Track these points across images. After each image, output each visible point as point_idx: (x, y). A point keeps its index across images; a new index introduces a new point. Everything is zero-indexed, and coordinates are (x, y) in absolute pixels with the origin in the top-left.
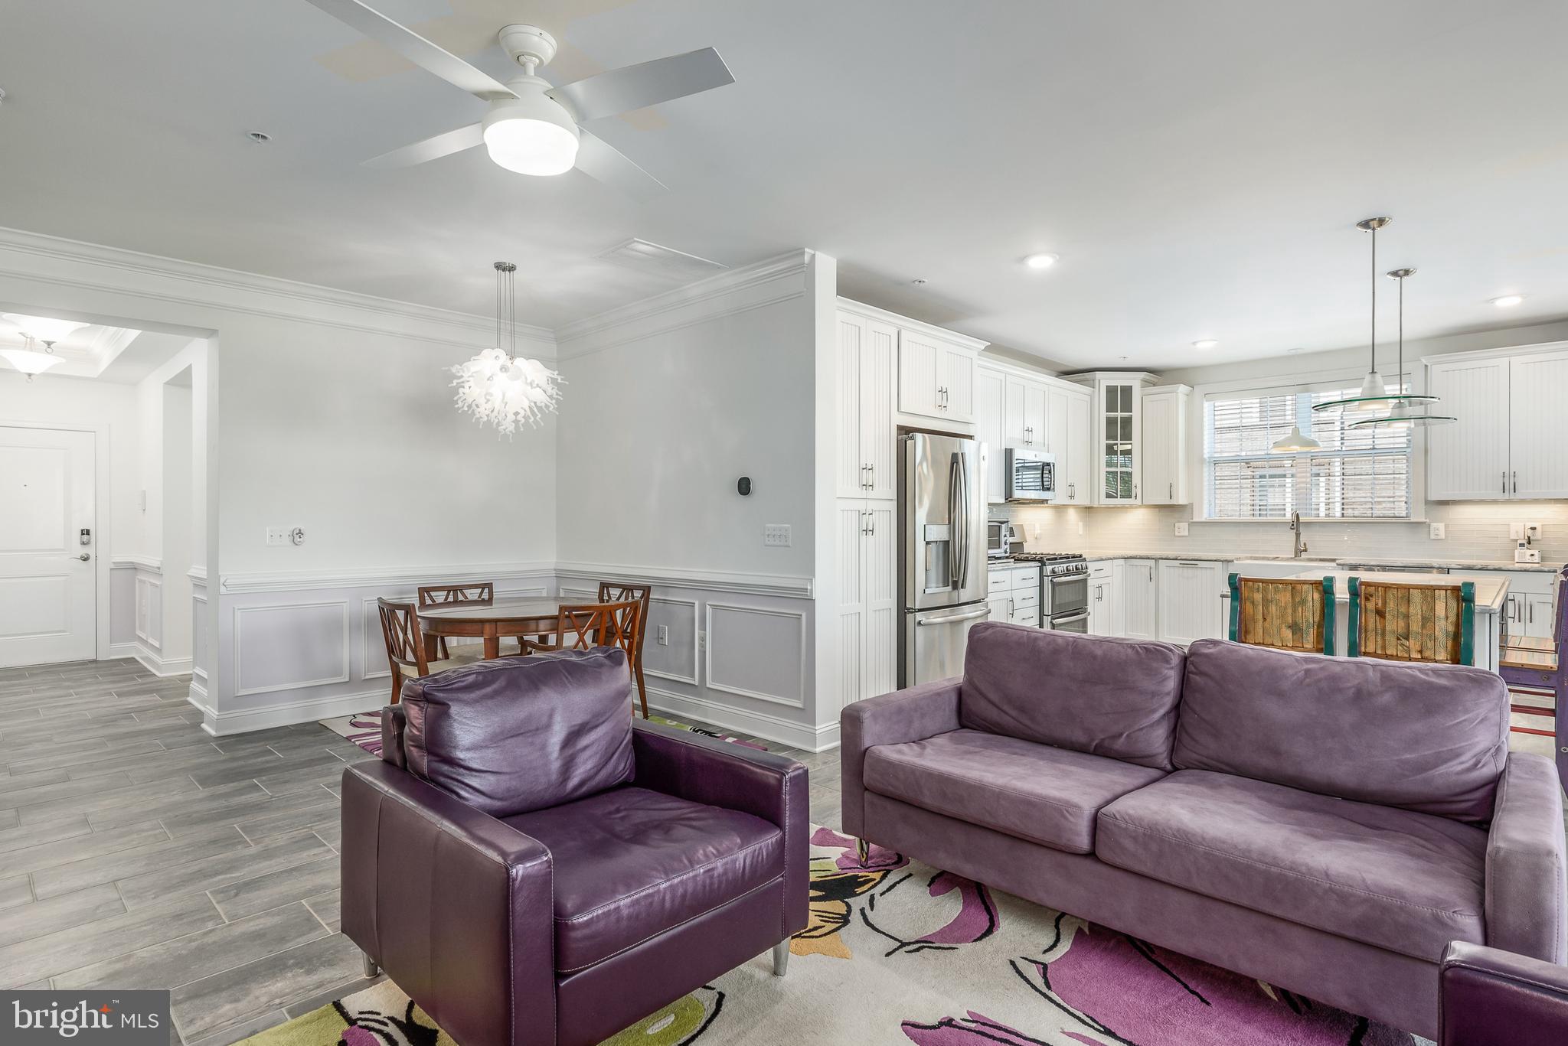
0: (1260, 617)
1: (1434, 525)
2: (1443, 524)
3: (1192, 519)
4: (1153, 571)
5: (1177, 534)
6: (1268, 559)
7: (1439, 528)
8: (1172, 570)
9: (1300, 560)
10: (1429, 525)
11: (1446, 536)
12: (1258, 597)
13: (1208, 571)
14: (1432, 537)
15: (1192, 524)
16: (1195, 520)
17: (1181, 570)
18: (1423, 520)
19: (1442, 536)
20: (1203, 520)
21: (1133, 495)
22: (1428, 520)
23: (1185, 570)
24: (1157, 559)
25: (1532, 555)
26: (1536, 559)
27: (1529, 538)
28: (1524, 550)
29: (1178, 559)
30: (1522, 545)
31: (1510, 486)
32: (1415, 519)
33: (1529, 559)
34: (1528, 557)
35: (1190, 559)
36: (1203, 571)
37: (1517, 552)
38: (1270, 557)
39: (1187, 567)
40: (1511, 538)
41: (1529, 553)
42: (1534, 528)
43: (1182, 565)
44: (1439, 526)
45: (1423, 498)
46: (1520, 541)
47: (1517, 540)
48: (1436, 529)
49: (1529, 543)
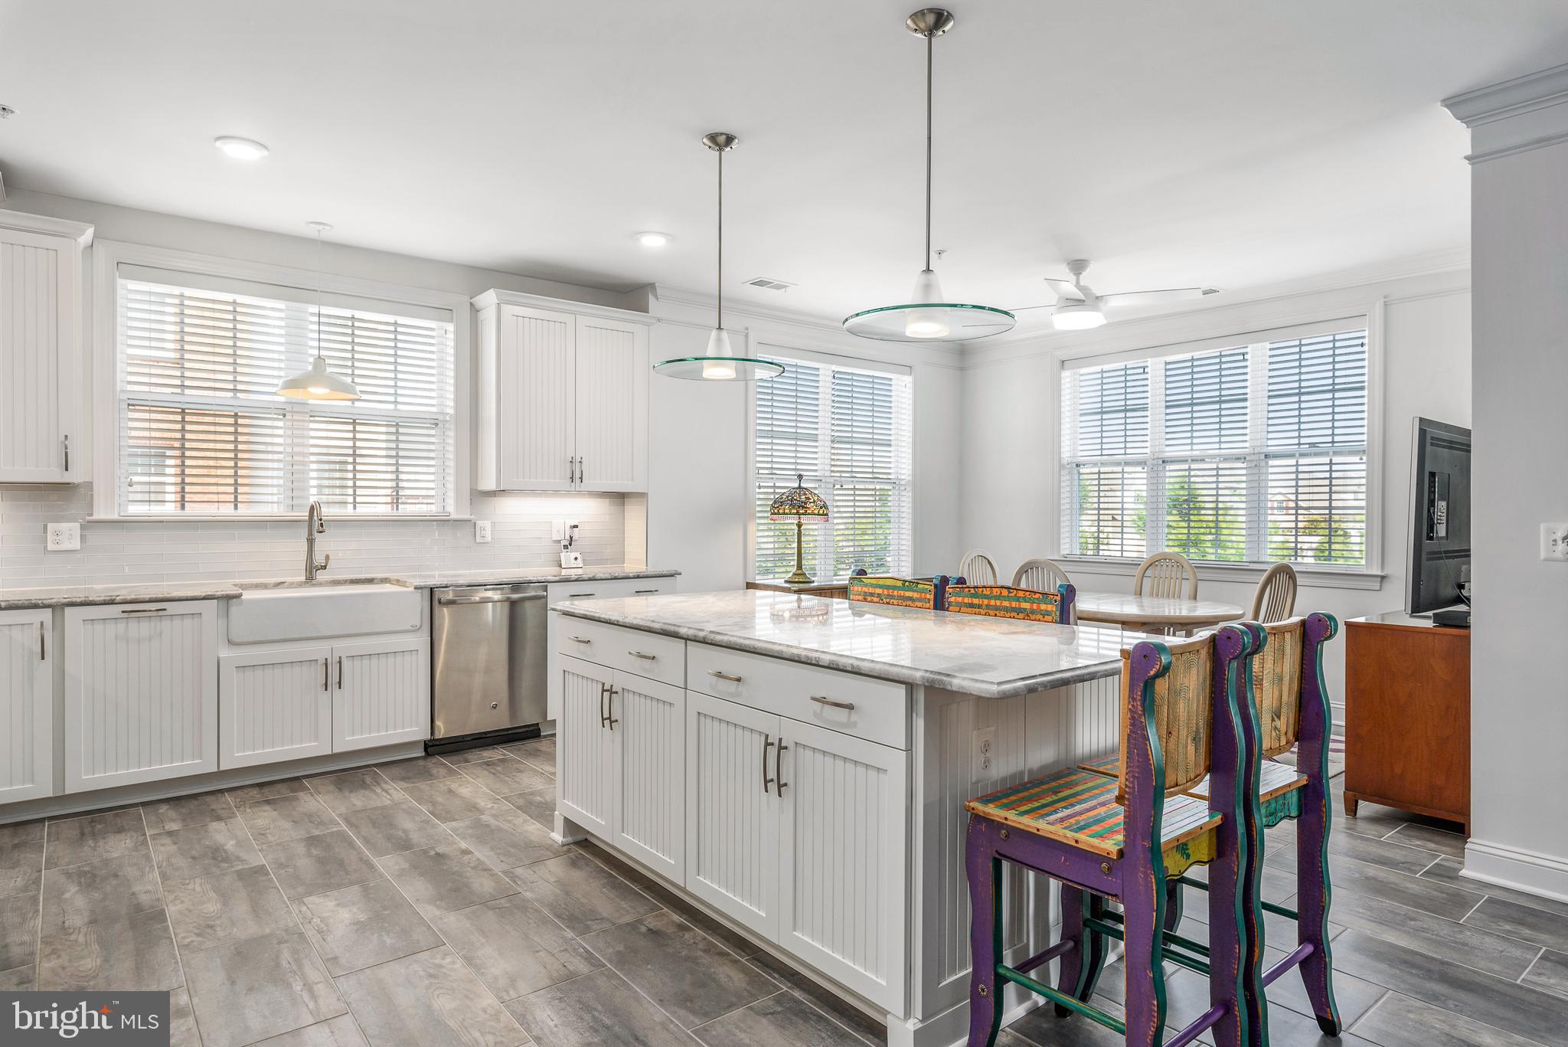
1: (479, 523)
2: (490, 522)
3: (91, 516)
4: (48, 633)
5: (51, 547)
6: (265, 586)
7: (485, 527)
8: (99, 627)
9: (320, 584)
10: (475, 524)
11: (492, 539)
13: (188, 621)
14: (479, 539)
15: (93, 524)
16: (99, 515)
17: (121, 627)
18: (467, 516)
19: (490, 536)
20: (116, 517)
22: (472, 517)
23: (133, 625)
24: (57, 608)
25: (576, 559)
26: (579, 562)
27: (571, 538)
28: (569, 553)
29: (116, 601)
30: (566, 547)
31: (577, 475)
32: (454, 516)
33: (573, 564)
34: (573, 561)
35: (147, 599)
36: (177, 622)
37: (562, 555)
38: (269, 584)
39: (138, 617)
40: (554, 539)
41: (573, 555)
42: (576, 526)
43: (126, 615)
44: (485, 525)
45: (471, 490)
46: (563, 543)
47: (559, 542)
48: (483, 529)
49: (570, 545)
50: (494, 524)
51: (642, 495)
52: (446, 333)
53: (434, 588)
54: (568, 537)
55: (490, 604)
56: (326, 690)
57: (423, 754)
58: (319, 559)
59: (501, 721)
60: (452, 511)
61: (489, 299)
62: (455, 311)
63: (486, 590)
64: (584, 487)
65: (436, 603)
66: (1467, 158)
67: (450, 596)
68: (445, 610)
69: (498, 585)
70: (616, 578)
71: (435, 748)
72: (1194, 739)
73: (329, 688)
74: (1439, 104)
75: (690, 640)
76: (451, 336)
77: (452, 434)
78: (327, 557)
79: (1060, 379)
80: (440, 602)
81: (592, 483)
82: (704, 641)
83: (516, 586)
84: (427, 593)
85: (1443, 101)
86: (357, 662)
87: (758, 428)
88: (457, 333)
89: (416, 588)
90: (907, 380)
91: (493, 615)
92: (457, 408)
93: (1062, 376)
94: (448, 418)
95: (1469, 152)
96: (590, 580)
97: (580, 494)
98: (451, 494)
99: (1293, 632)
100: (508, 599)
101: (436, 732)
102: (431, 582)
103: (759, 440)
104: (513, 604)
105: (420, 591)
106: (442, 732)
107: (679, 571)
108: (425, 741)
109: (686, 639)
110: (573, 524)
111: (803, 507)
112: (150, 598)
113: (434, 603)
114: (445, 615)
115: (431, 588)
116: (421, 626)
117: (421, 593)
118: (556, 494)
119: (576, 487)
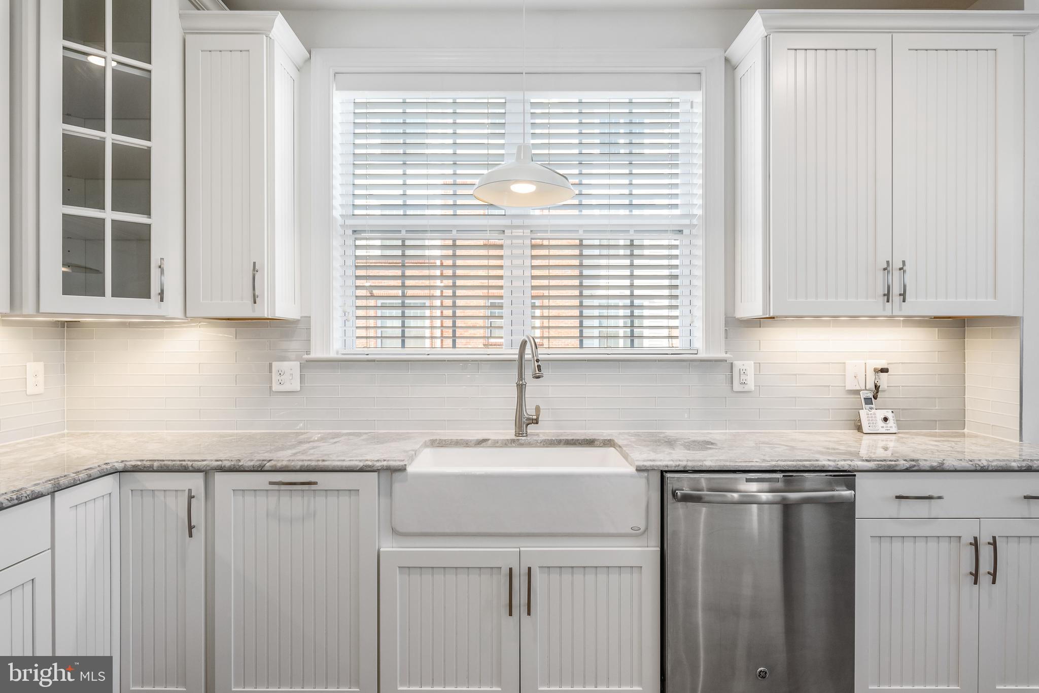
1: (738, 364)
2: (753, 361)
3: (308, 353)
4: (198, 506)
5: (276, 387)
7: (746, 370)
8: (249, 499)
9: (530, 444)
10: (732, 365)
11: (756, 387)
13: (344, 499)
14: (737, 387)
15: (309, 365)
16: (317, 353)
17: (273, 500)
18: (718, 354)
19: (753, 382)
20: (332, 355)
21: (155, 289)
22: (728, 355)
23: (285, 499)
24: (207, 472)
25: (886, 419)
27: (877, 387)
28: (873, 411)
29: (265, 468)
30: (868, 401)
31: (896, 290)
32: (702, 355)
33: (881, 426)
34: (881, 423)
35: (298, 468)
36: (332, 499)
37: (863, 413)
38: (471, 441)
39: (291, 490)
40: (849, 387)
41: (881, 414)
42: (884, 370)
43: (276, 487)
44: (746, 366)
45: (726, 317)
46: (863, 395)
47: (857, 392)
48: (743, 372)
49: (875, 397)
50: (758, 366)
52: (692, 107)
53: (666, 472)
54: (871, 385)
55: (755, 506)
56: (511, 614)
58: (530, 411)
60: (701, 347)
62: (703, 74)
63: (748, 480)
64: (908, 309)
65: (669, 496)
67: (691, 486)
68: (684, 509)
73: (515, 611)
76: (699, 109)
77: (700, 242)
78: (538, 409)
80: (674, 494)
81: (922, 303)
84: (656, 478)
86: (555, 577)
88: (707, 104)
89: (639, 470)
92: (706, 207)
94: (695, 222)
96: (933, 470)
97: (891, 319)
98: (699, 325)
102: (662, 462)
105: (646, 474)
110: (880, 367)
112: (301, 466)
113: (666, 494)
115: (661, 472)
116: (647, 529)
117: (648, 479)
118: (854, 319)
119: (896, 307)
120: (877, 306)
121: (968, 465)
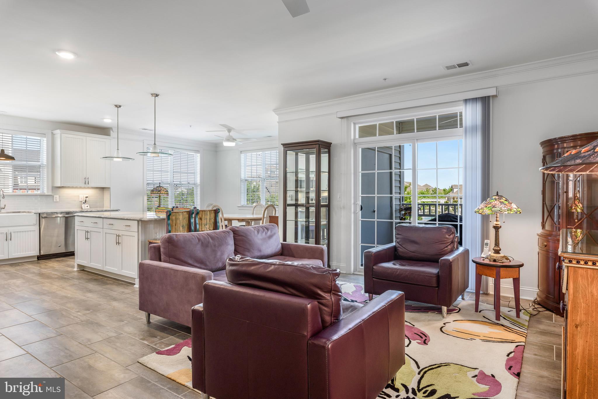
0: (174, 225)
1: (55, 196)
2: (58, 196)
7: (57, 197)
9: (3, 213)
10: (53, 196)
11: (59, 201)
12: (174, 218)
14: (55, 201)
18: (51, 194)
19: (58, 200)
22: (53, 194)
25: (87, 206)
26: (88, 208)
27: (86, 200)
30: (84, 203)
31: (87, 182)
32: (46, 194)
33: (86, 208)
34: (86, 207)
37: (83, 205)
40: (80, 201)
41: (86, 205)
42: (87, 197)
45: (52, 186)
46: (83, 202)
47: (82, 201)
48: (56, 198)
49: (85, 202)
50: (59, 196)
51: (109, 188)
52: (44, 141)
54: (84, 200)
55: (59, 218)
57: (37, 260)
59: (63, 250)
60: (46, 192)
61: (58, 132)
62: (46, 134)
63: (57, 214)
64: (89, 186)
65: (41, 217)
66: (278, 122)
67: (45, 215)
68: (43, 220)
69: (61, 213)
70: (99, 211)
71: (41, 258)
72: (182, 226)
73: (8, 240)
74: (272, 111)
75: (104, 218)
77: (46, 170)
78: (5, 205)
79: (240, 156)
80: (42, 217)
81: (92, 184)
82: (106, 218)
83: (68, 213)
84: (38, 215)
85: (273, 110)
86: (16, 234)
87: (147, 169)
88: (47, 141)
89: (35, 213)
90: (199, 155)
91: (60, 221)
92: (47, 162)
93: (241, 155)
94: (44, 165)
95: (278, 121)
97: (88, 188)
98: (46, 188)
99: (210, 211)
100: (64, 217)
101: (41, 253)
102: (40, 212)
103: (147, 172)
104: (66, 218)
106: (42, 253)
107: (119, 209)
108: (37, 256)
109: (103, 218)
111: (160, 192)
113: (40, 217)
114: (43, 221)
115: (39, 214)
116: (36, 224)
117: (36, 215)
118: (81, 188)
119: (87, 185)
120: (83, 185)
121: (96, 211)
